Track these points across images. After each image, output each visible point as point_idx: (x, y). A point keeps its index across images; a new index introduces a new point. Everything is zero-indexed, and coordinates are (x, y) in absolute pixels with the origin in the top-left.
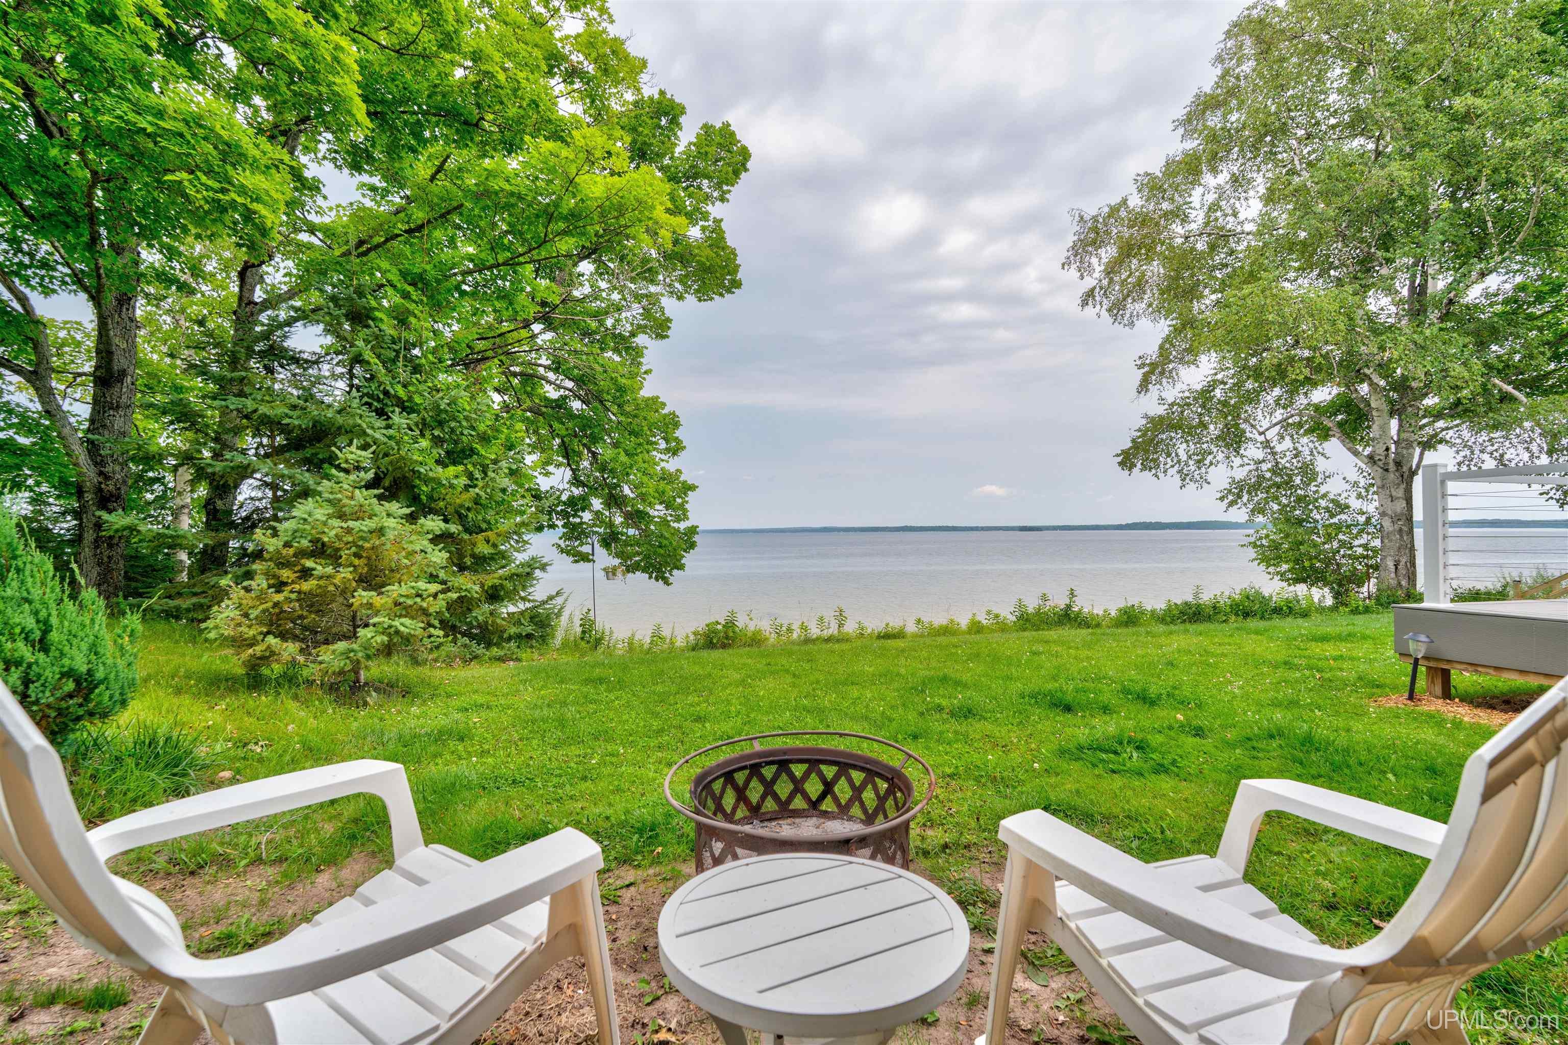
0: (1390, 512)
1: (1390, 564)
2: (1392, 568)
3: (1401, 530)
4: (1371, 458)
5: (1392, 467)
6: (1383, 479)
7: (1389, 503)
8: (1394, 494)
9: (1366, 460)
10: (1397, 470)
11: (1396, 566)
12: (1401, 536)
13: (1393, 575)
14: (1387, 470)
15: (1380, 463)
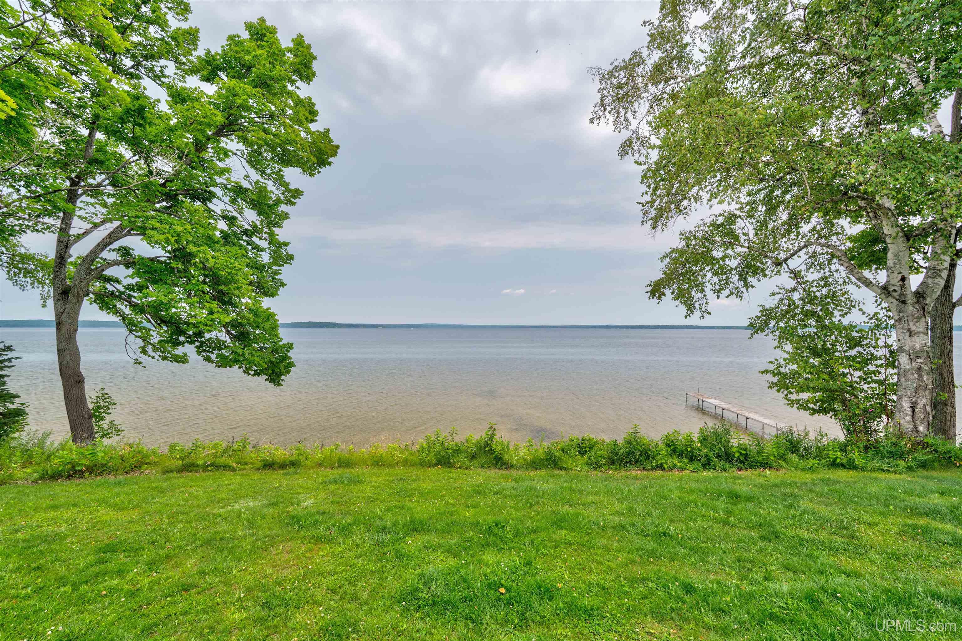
0: (907, 348)
1: (906, 405)
2: (909, 411)
3: (919, 369)
4: (885, 290)
5: (910, 299)
6: (900, 311)
7: (907, 338)
8: (913, 328)
9: (879, 291)
10: (918, 302)
11: (913, 408)
12: (920, 375)
13: (909, 418)
14: (904, 302)
15: (895, 294)
